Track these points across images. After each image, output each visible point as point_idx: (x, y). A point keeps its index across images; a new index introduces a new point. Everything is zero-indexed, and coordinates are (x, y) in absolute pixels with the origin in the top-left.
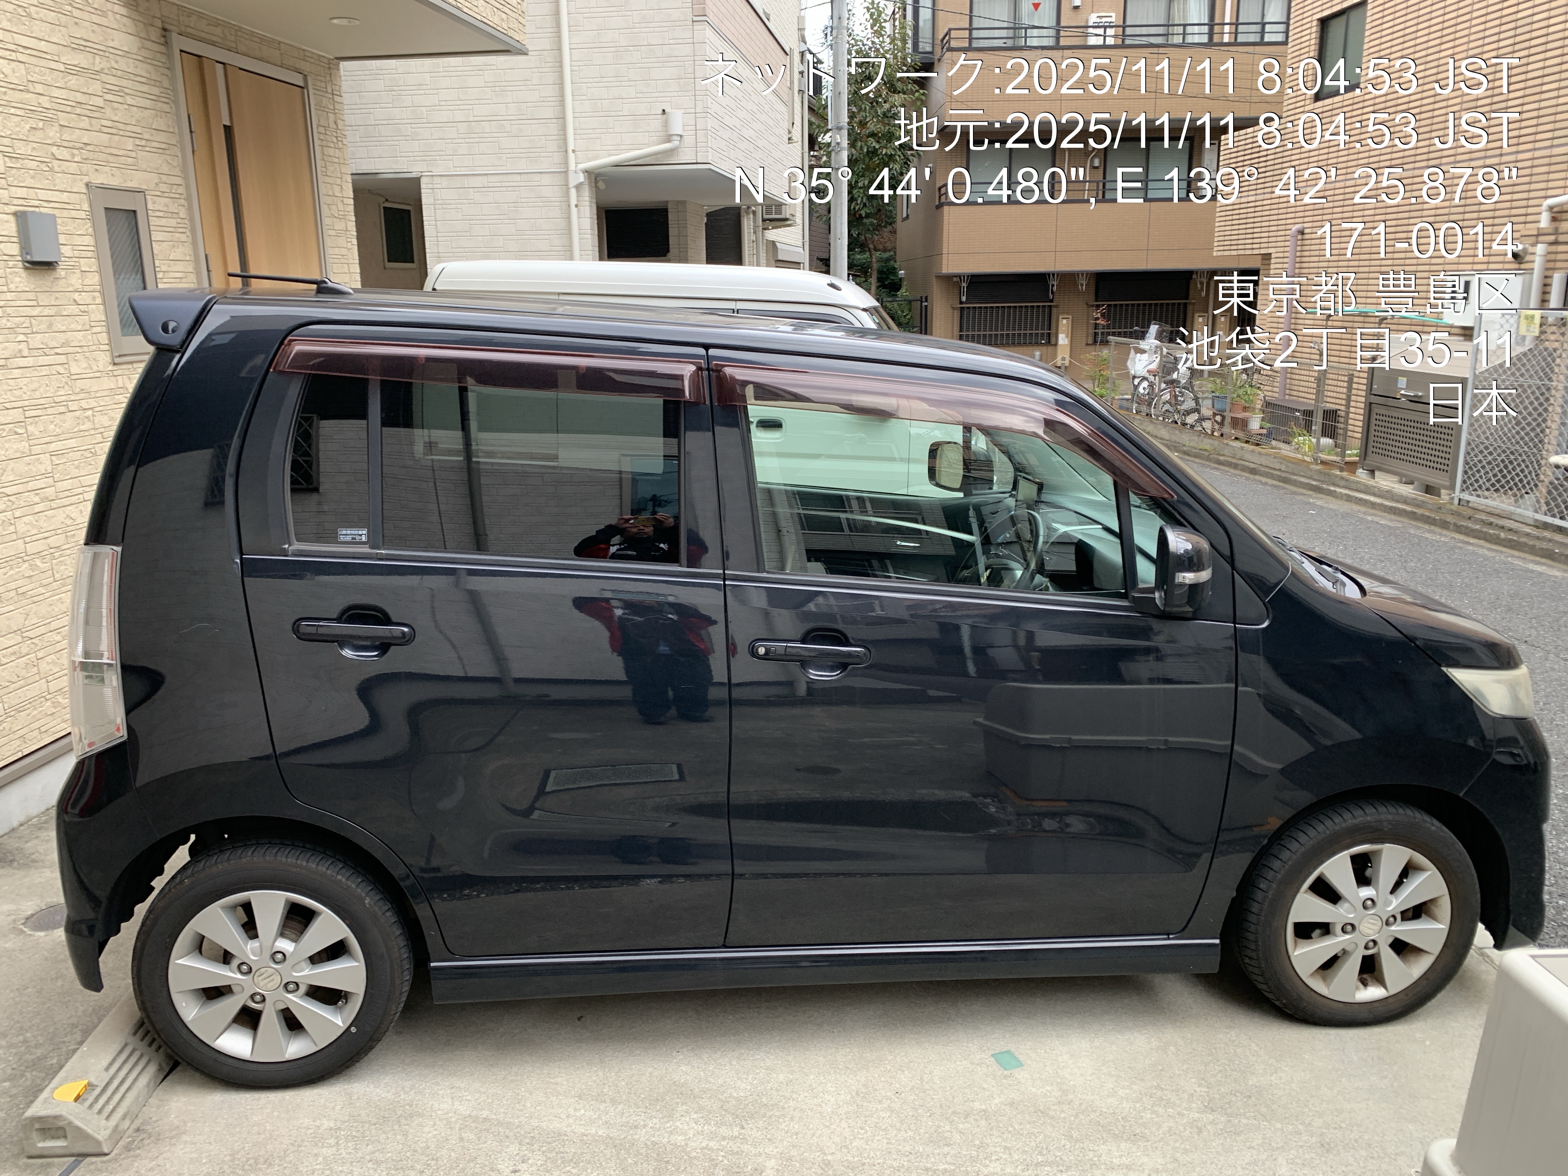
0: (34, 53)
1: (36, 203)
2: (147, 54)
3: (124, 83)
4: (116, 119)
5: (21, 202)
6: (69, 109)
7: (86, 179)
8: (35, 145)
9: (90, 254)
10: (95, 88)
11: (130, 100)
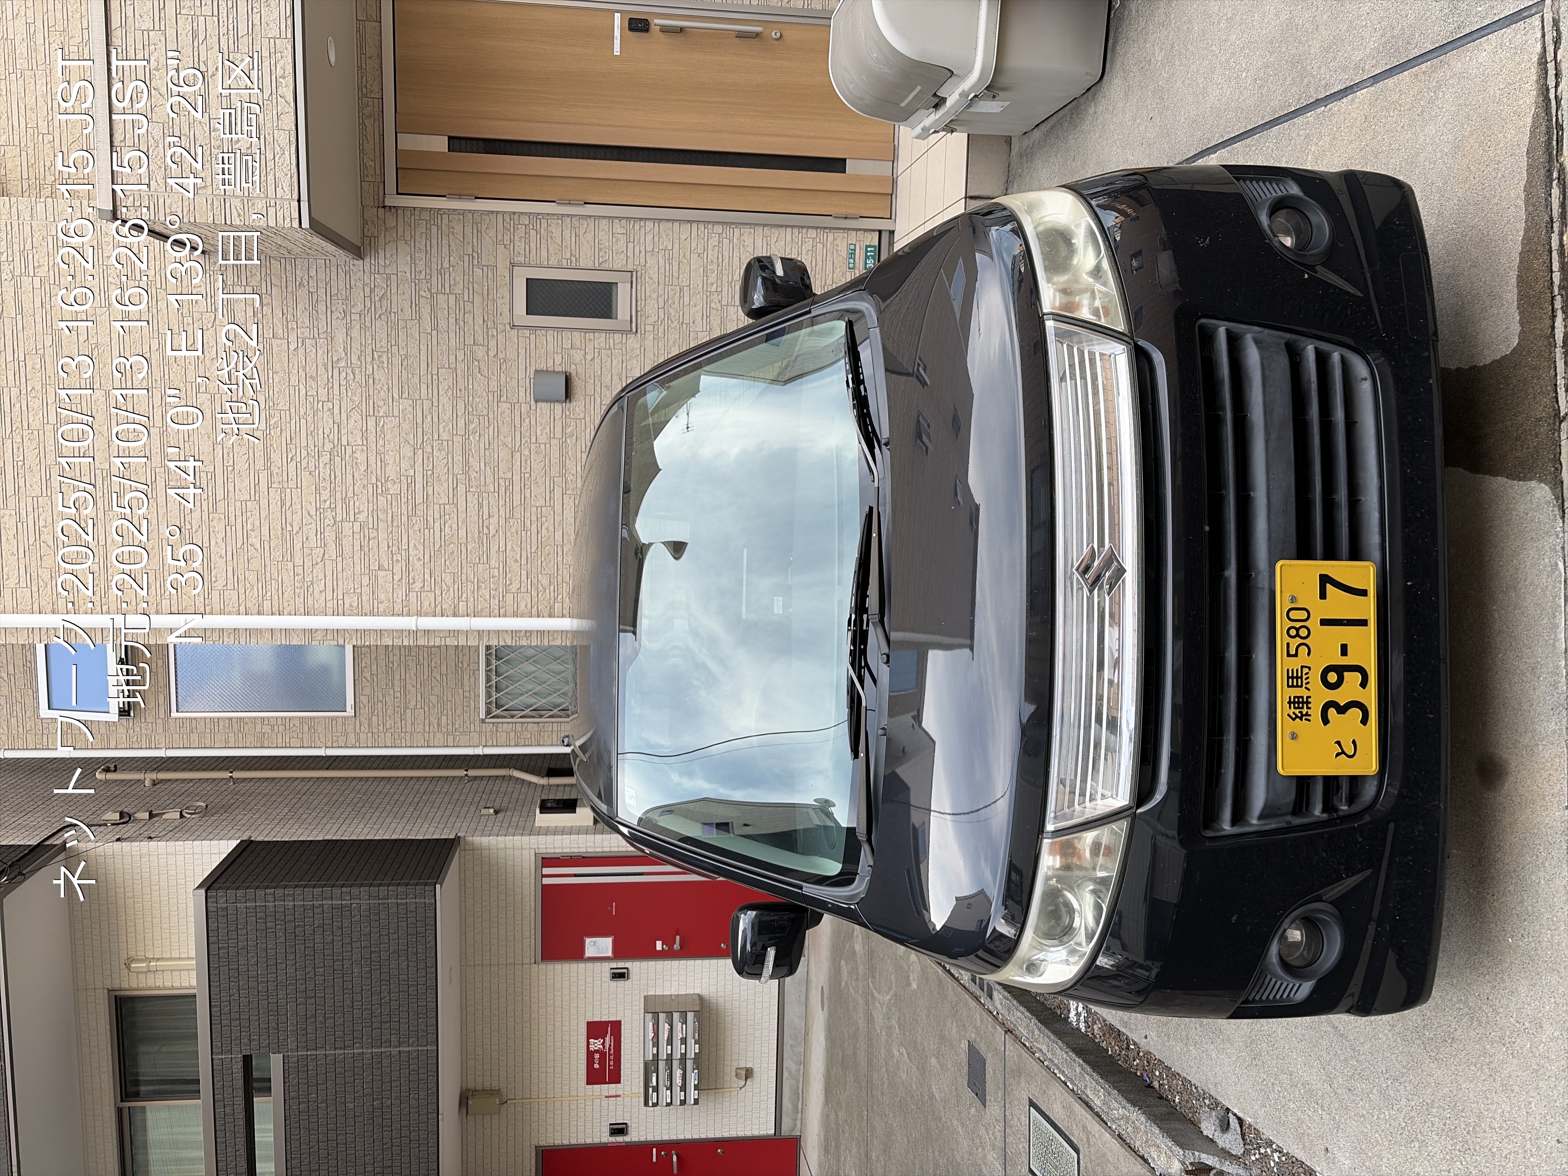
0: (430, 357)
1: (528, 380)
2: (407, 233)
3: (434, 266)
4: (461, 282)
5: (528, 395)
6: (462, 333)
7: (507, 326)
8: (490, 372)
9: (560, 337)
10: (441, 298)
11: (446, 265)
